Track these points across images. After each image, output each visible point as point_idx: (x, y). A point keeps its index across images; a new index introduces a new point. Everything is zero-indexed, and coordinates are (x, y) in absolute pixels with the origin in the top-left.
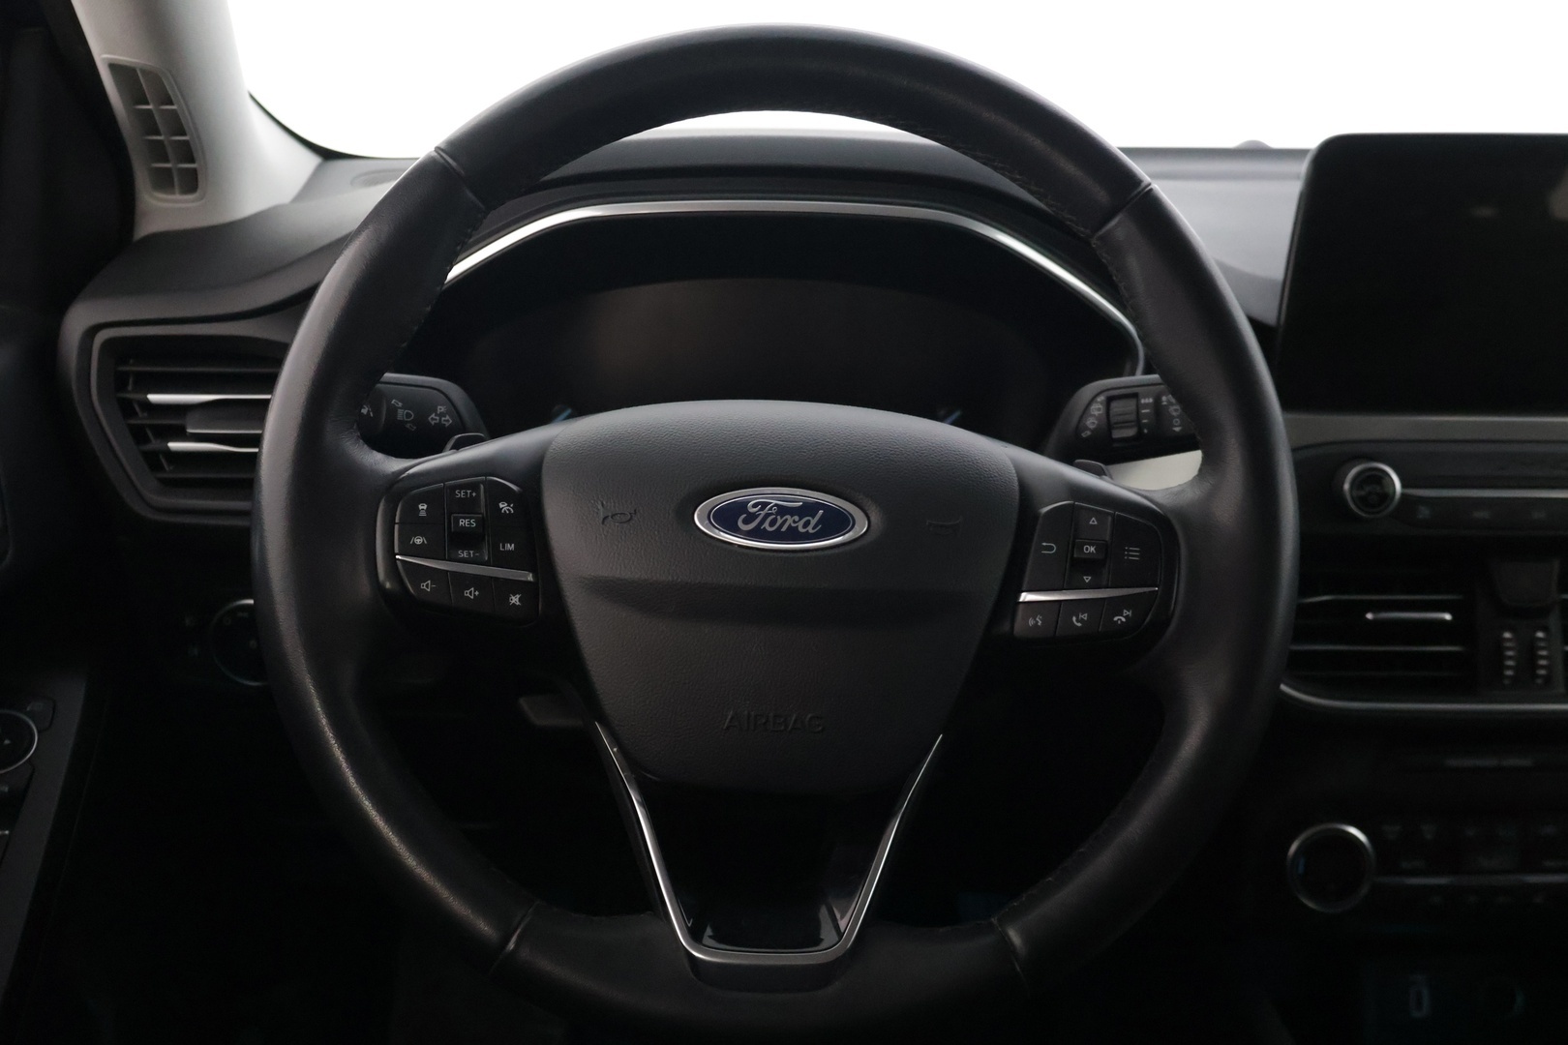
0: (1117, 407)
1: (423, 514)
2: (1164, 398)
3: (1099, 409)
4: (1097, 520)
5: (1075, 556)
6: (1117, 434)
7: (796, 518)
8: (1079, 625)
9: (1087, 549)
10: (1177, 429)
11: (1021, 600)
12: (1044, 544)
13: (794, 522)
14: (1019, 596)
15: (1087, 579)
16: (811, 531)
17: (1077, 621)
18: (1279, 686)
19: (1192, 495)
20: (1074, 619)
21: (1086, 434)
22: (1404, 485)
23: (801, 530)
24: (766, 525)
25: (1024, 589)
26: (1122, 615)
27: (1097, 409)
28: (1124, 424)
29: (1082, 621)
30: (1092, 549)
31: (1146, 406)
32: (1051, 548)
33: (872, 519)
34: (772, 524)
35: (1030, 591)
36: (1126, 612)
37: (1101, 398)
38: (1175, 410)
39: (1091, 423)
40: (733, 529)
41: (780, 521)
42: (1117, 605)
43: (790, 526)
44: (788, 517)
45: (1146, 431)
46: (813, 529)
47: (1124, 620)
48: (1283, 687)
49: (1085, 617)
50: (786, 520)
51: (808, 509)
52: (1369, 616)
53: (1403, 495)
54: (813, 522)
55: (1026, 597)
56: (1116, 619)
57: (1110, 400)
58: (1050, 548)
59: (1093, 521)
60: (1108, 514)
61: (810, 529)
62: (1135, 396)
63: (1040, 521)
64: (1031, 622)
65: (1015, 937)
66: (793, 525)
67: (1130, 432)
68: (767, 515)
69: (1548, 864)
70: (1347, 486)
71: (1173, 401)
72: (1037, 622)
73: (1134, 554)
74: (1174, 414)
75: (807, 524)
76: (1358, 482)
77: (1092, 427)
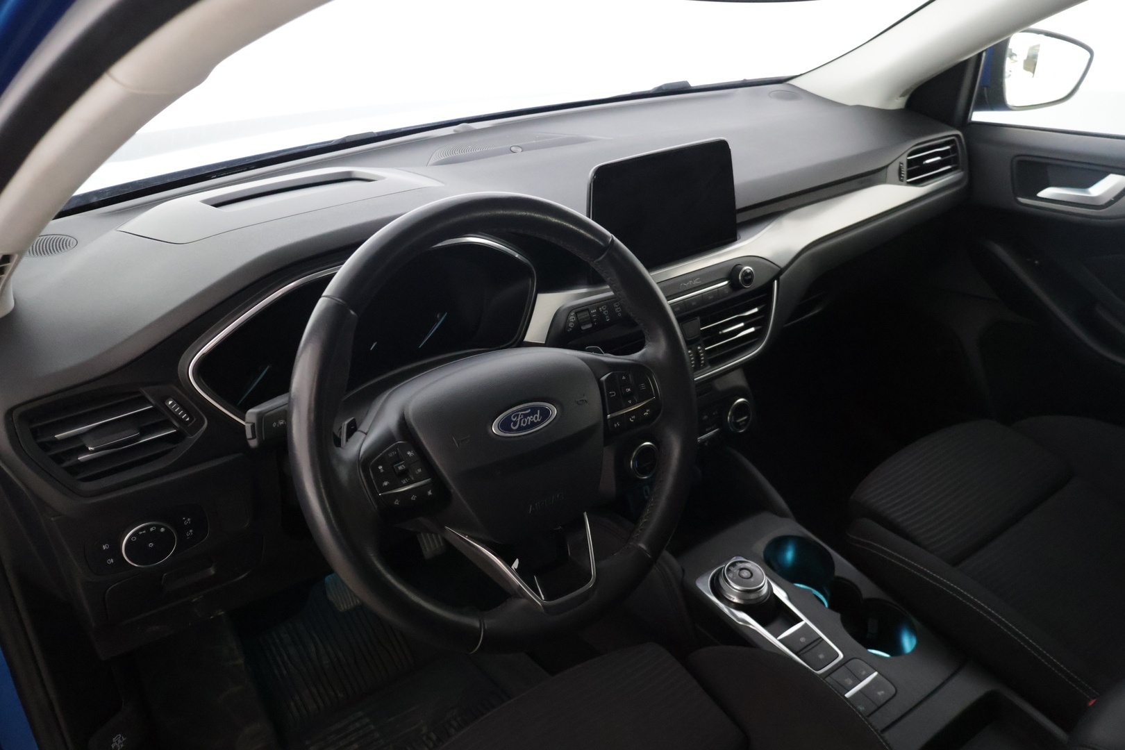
0: (580, 316)
1: (382, 471)
2: (600, 309)
5: (623, 394)
6: (584, 328)
7: (531, 417)
10: (608, 320)
11: (608, 418)
12: (610, 393)
13: (531, 419)
15: (630, 402)
17: (632, 420)
20: (630, 419)
21: (570, 330)
23: (536, 421)
24: (522, 424)
25: (608, 413)
26: (646, 412)
27: (572, 319)
28: (585, 323)
31: (594, 313)
34: (524, 423)
35: (610, 413)
36: (648, 411)
37: (573, 314)
39: (571, 325)
40: (510, 430)
41: (526, 420)
43: (531, 421)
44: (528, 417)
47: (647, 414)
49: (634, 417)
50: (528, 419)
51: (534, 411)
54: (538, 416)
55: (610, 416)
56: (645, 414)
57: (576, 313)
58: (613, 394)
59: (624, 378)
61: (538, 420)
62: (588, 309)
63: (604, 383)
64: (615, 426)
65: (642, 546)
67: (589, 326)
68: (521, 420)
69: (707, 430)
71: (605, 309)
72: (618, 425)
73: (643, 386)
74: (606, 314)
75: (536, 418)
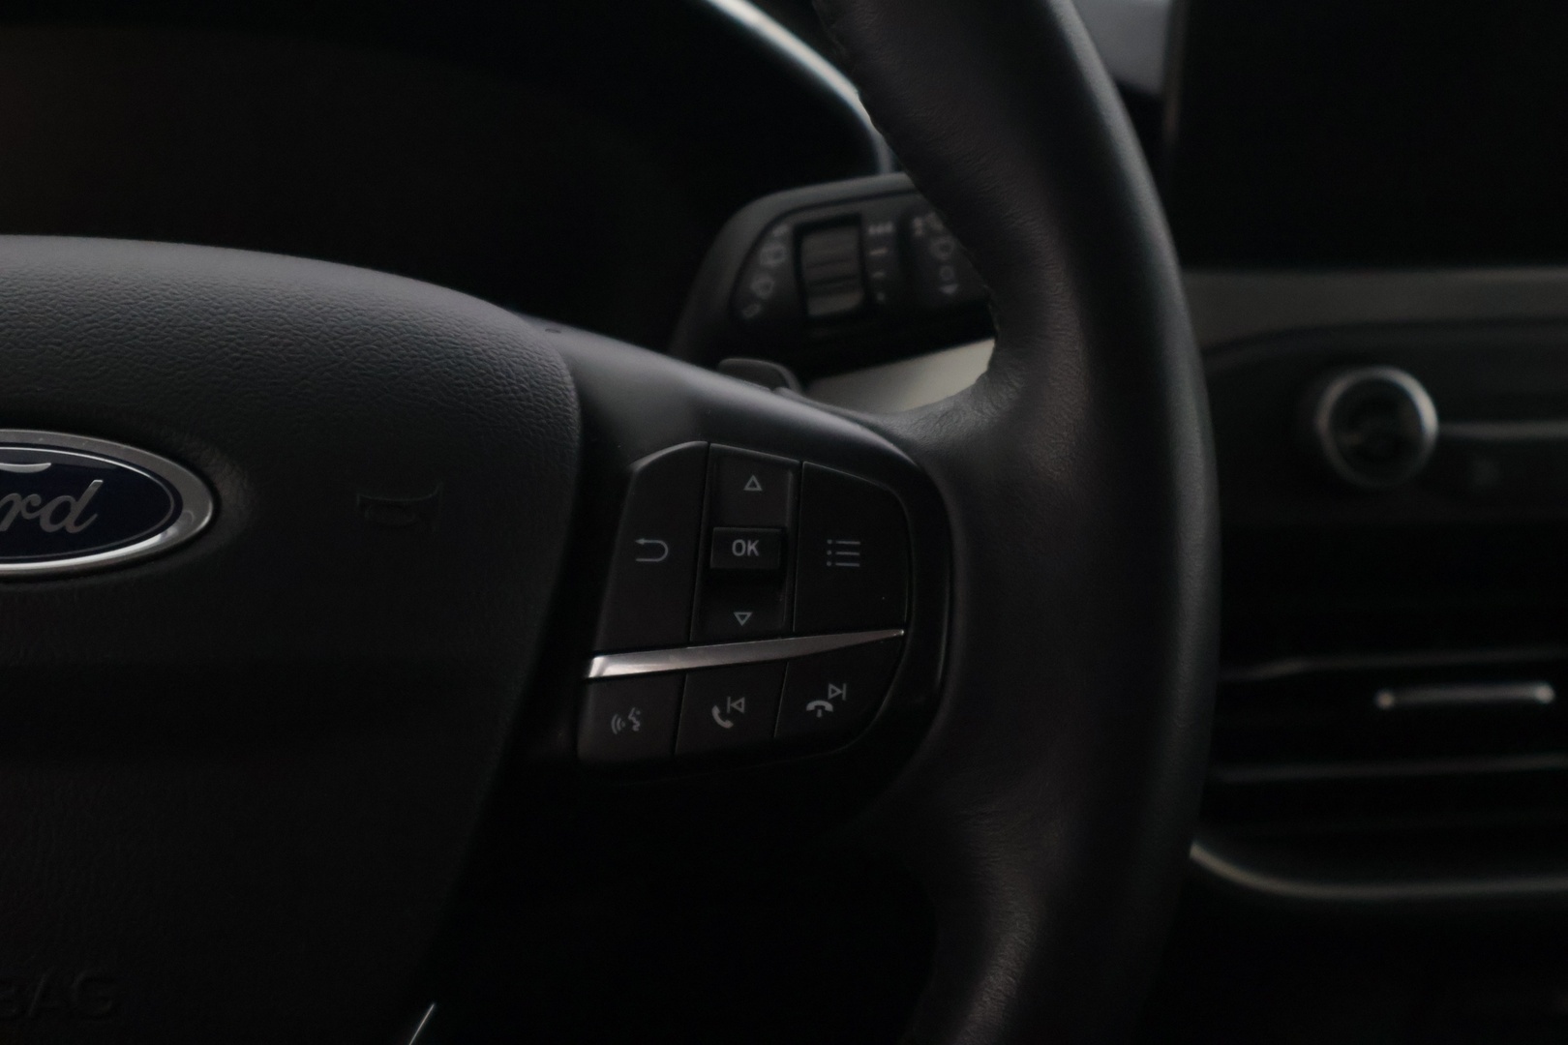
0: (817, 247)
2: (918, 223)
3: (777, 255)
4: (761, 481)
5: (712, 565)
6: (822, 306)
7: (35, 498)
8: (728, 724)
9: (739, 548)
10: (950, 290)
11: (593, 673)
12: (642, 541)
13: (31, 509)
14: (588, 666)
15: (743, 617)
16: (72, 529)
17: (723, 716)
18: (1187, 851)
19: (975, 419)
20: (716, 711)
21: (752, 312)
22: (1443, 414)
23: (47, 526)
25: (597, 648)
26: (824, 697)
27: (774, 254)
28: (834, 284)
29: (734, 715)
30: (752, 547)
31: (879, 241)
32: (657, 550)
33: (225, 492)
35: (613, 650)
36: (834, 690)
37: (782, 230)
38: (941, 246)
39: (761, 286)
42: (810, 673)
43: (19, 519)
44: (14, 496)
45: (881, 297)
46: (78, 522)
47: (829, 707)
48: (1197, 852)
49: (740, 705)
50: (10, 504)
51: (66, 477)
52: (1386, 700)
53: (1442, 439)
54: (78, 507)
55: (602, 666)
56: (811, 706)
57: (800, 234)
58: (654, 550)
59: (753, 485)
60: (784, 467)
61: (69, 524)
62: (855, 220)
63: (631, 489)
64: (616, 724)
66: (28, 516)
67: (847, 301)
70: (1323, 421)
71: (938, 226)
72: (631, 724)
73: (846, 553)
74: (943, 256)
75: (62, 512)
76: (1350, 412)
77: (763, 294)
